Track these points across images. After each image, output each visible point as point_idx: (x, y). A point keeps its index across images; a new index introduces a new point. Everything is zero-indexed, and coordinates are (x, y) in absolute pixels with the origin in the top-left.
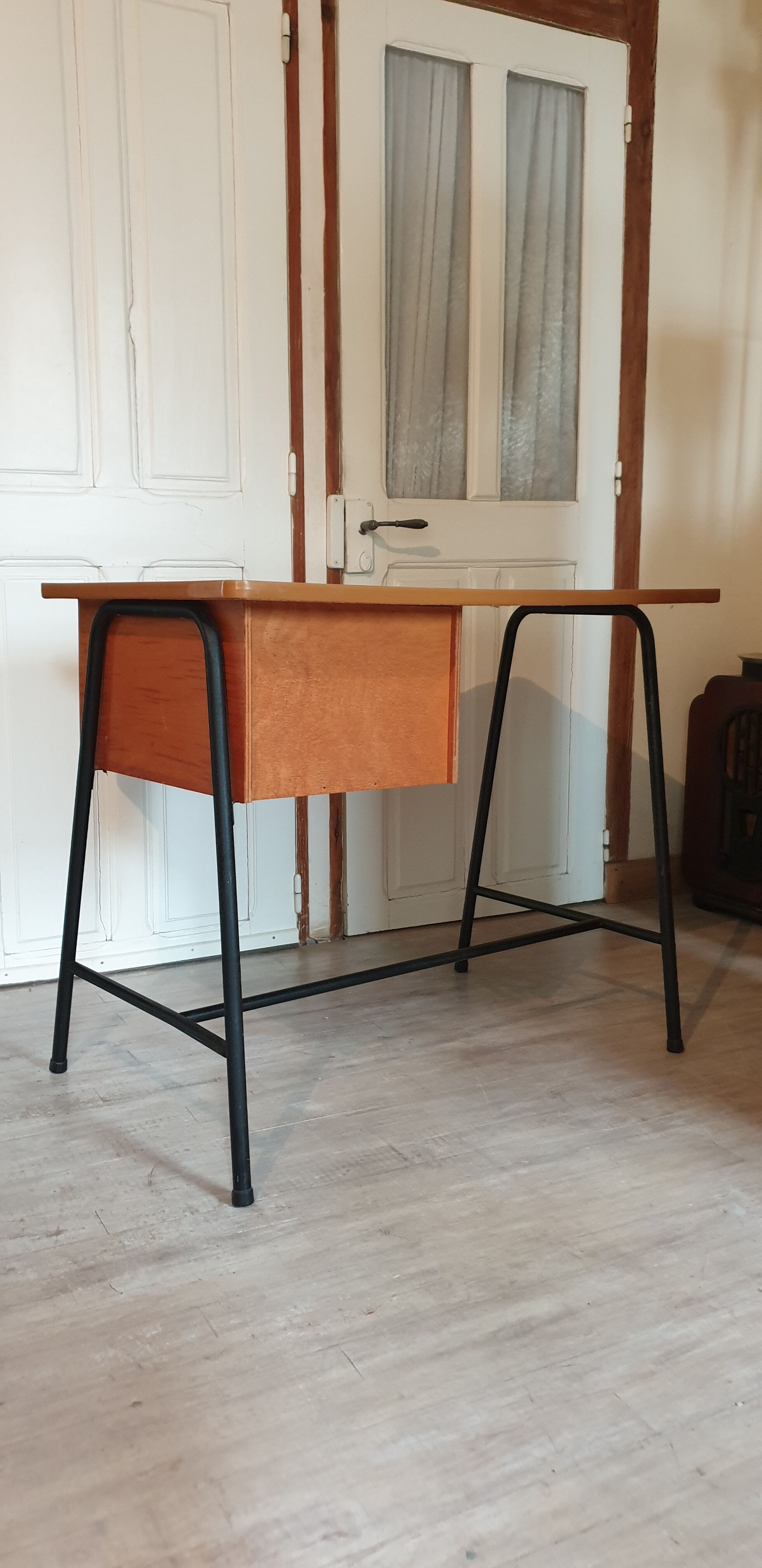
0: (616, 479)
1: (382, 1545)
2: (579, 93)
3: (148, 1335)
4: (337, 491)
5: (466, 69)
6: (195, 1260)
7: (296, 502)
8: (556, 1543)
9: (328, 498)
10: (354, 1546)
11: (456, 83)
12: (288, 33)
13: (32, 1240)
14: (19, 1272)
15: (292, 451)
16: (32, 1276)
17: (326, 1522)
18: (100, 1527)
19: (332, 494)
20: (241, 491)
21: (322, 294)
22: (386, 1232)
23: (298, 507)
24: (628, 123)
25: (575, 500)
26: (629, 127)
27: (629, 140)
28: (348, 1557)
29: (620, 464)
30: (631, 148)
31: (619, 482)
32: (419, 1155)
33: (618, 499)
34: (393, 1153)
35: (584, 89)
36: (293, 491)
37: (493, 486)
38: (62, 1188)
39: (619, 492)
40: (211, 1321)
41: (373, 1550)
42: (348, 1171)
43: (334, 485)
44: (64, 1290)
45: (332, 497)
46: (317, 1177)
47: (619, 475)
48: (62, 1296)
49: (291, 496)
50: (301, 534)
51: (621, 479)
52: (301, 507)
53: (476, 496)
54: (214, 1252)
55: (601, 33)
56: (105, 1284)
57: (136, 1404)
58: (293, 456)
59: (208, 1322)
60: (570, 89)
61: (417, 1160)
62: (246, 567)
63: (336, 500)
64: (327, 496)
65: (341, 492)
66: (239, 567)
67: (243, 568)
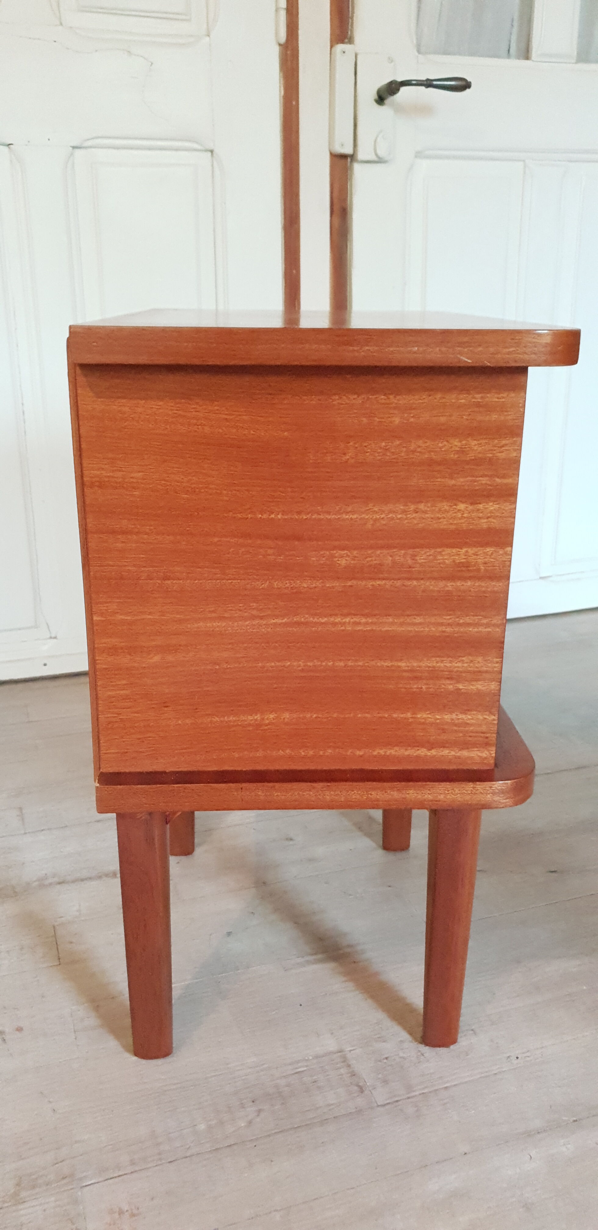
7: (286, 54)
9: (333, 49)
19: (338, 43)
20: (209, 36)
23: (289, 63)
36: (283, 38)
37: (568, 42)
43: (342, 30)
49: (280, 45)
50: (294, 103)
52: (295, 63)
53: (544, 55)
62: (216, 151)
63: (344, 52)
64: (332, 47)
65: (351, 41)
66: (206, 151)
67: (212, 151)
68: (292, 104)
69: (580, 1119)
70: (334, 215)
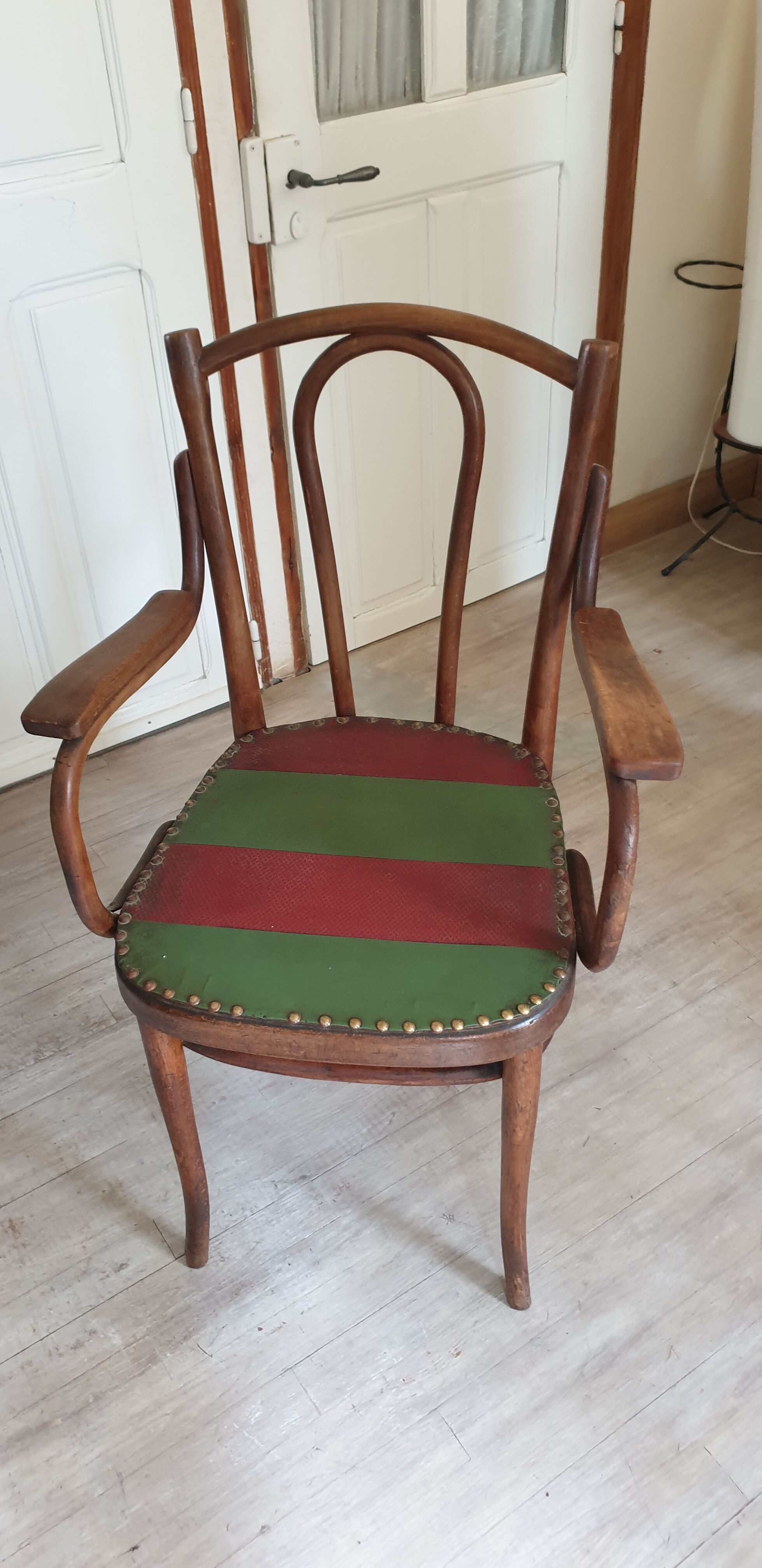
0: (616, 28)
4: (252, 131)
6: (272, 1292)
7: (198, 164)
14: (102, 1336)
15: (184, 86)
16: (116, 1338)
19: (245, 137)
20: (123, 162)
23: (202, 169)
25: (562, 71)
29: (622, 5)
31: (620, 34)
33: (617, 58)
36: (194, 147)
37: (457, 74)
39: (619, 49)
40: (309, 1391)
43: (246, 122)
44: (153, 1360)
45: (248, 143)
47: (621, 23)
48: (154, 1368)
49: (190, 154)
50: (210, 204)
51: (621, 28)
52: (207, 166)
53: (437, 95)
56: (191, 1342)
58: (187, 93)
62: (145, 269)
63: (253, 148)
64: (239, 142)
65: (257, 135)
66: (133, 269)
67: (140, 271)
68: (209, 205)
69: (574, 1073)
70: (258, 301)
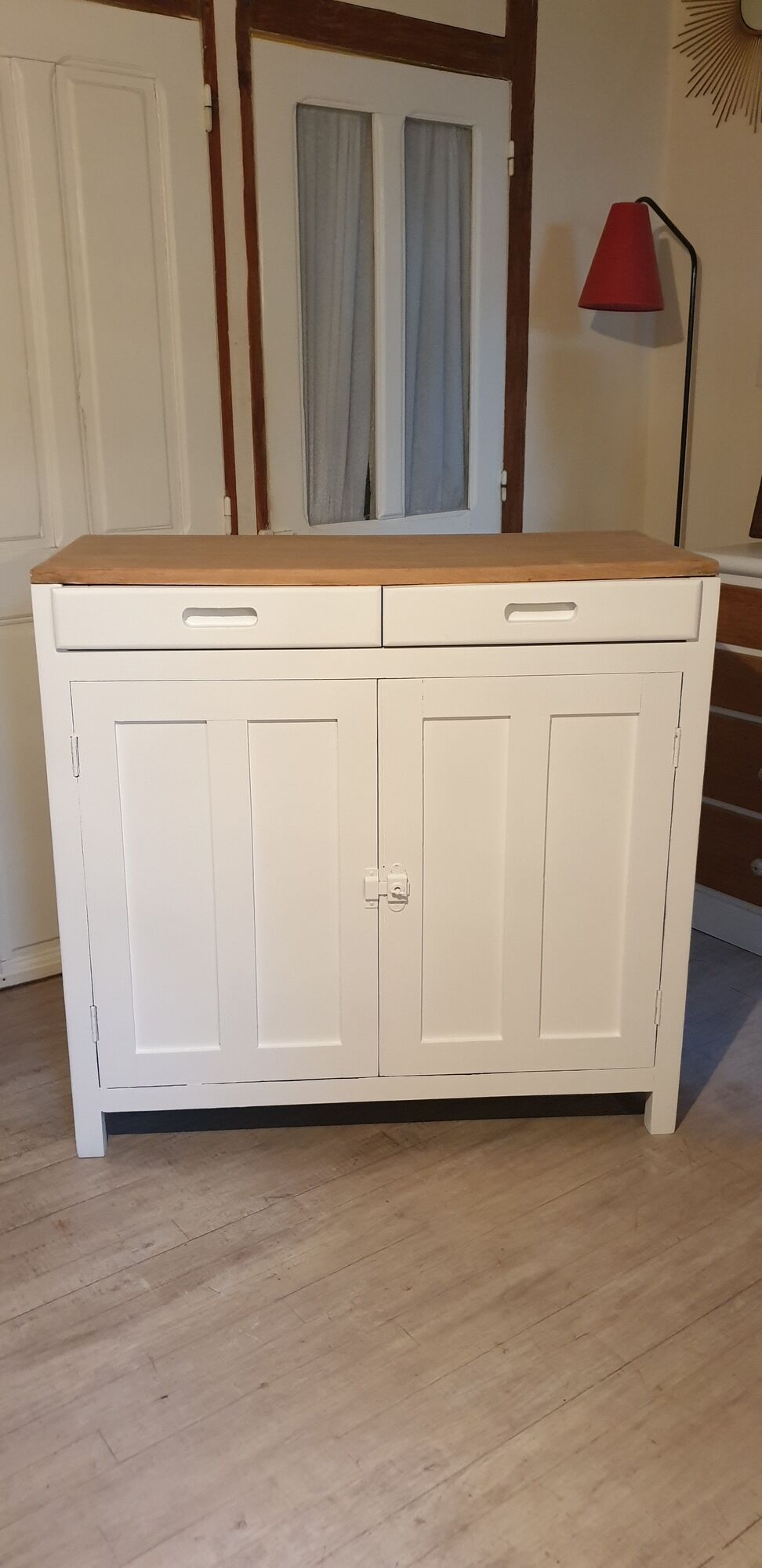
0: (502, 486)
1: (465, 1469)
2: (467, 130)
3: (253, 1328)
4: (267, 525)
5: (367, 118)
6: (266, 1258)
8: (577, 1452)
9: (259, 532)
10: (447, 1473)
11: (359, 131)
12: (210, 104)
13: (134, 1252)
14: (135, 1283)
15: (227, 495)
16: (145, 1284)
17: (424, 1459)
18: (272, 1482)
19: (262, 528)
21: (248, 347)
22: (401, 1215)
24: (510, 158)
25: (467, 509)
26: (512, 162)
27: (512, 173)
28: (445, 1481)
29: (505, 473)
30: (513, 180)
31: (504, 489)
32: (407, 1140)
33: (504, 503)
34: (387, 1139)
35: (471, 127)
36: (229, 531)
37: (399, 505)
38: (137, 1200)
39: (504, 498)
40: (296, 1310)
41: (460, 1473)
42: (357, 1160)
43: (263, 520)
44: (176, 1295)
45: (264, 532)
46: (334, 1169)
47: (505, 483)
48: (176, 1300)
51: (505, 486)
53: (385, 516)
54: (278, 1248)
55: (486, 73)
56: (204, 1286)
57: (263, 1385)
58: (228, 499)
59: (293, 1311)
60: (458, 127)
61: (407, 1145)
63: (266, 535)
65: (270, 526)
